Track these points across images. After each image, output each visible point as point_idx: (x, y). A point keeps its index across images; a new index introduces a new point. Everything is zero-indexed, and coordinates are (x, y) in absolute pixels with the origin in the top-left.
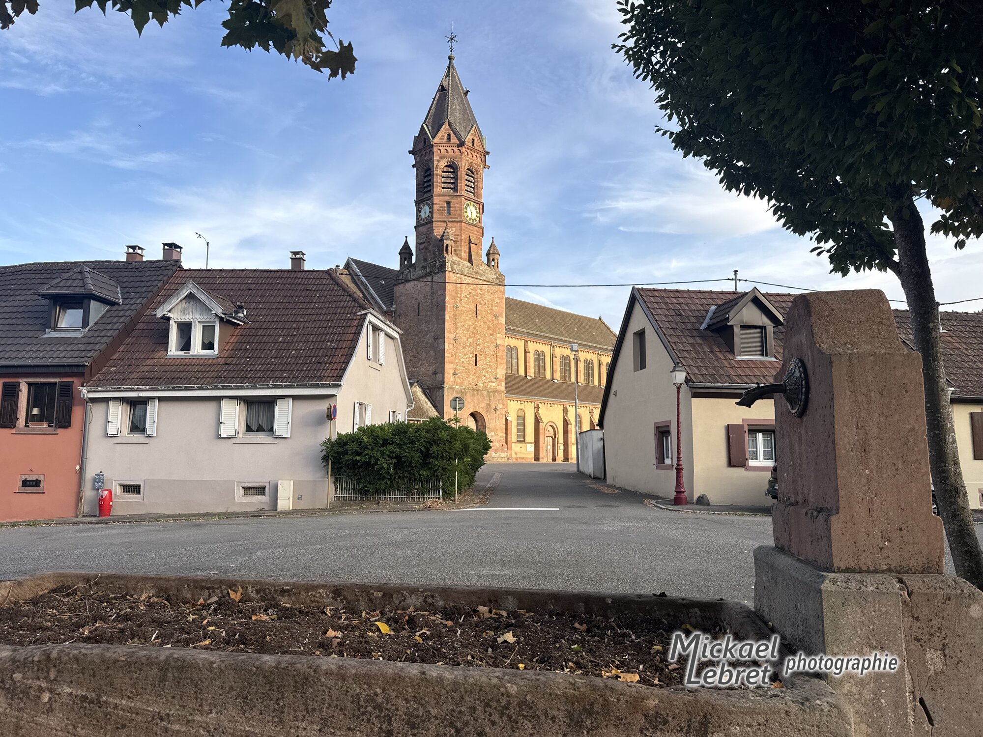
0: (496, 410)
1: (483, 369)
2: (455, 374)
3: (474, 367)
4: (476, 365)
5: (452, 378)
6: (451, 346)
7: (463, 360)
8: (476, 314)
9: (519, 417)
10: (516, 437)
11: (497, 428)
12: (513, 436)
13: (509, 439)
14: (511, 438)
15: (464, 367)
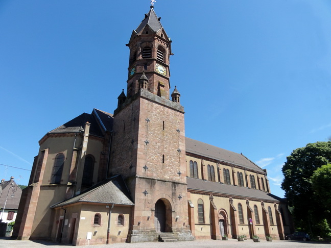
0: (180, 198)
1: (169, 166)
2: (145, 168)
3: (161, 164)
4: (163, 162)
5: (143, 170)
6: (143, 147)
7: (153, 158)
8: (164, 127)
9: (199, 205)
10: (198, 220)
11: (182, 212)
12: (195, 218)
13: (192, 221)
14: (194, 220)
15: (153, 163)
